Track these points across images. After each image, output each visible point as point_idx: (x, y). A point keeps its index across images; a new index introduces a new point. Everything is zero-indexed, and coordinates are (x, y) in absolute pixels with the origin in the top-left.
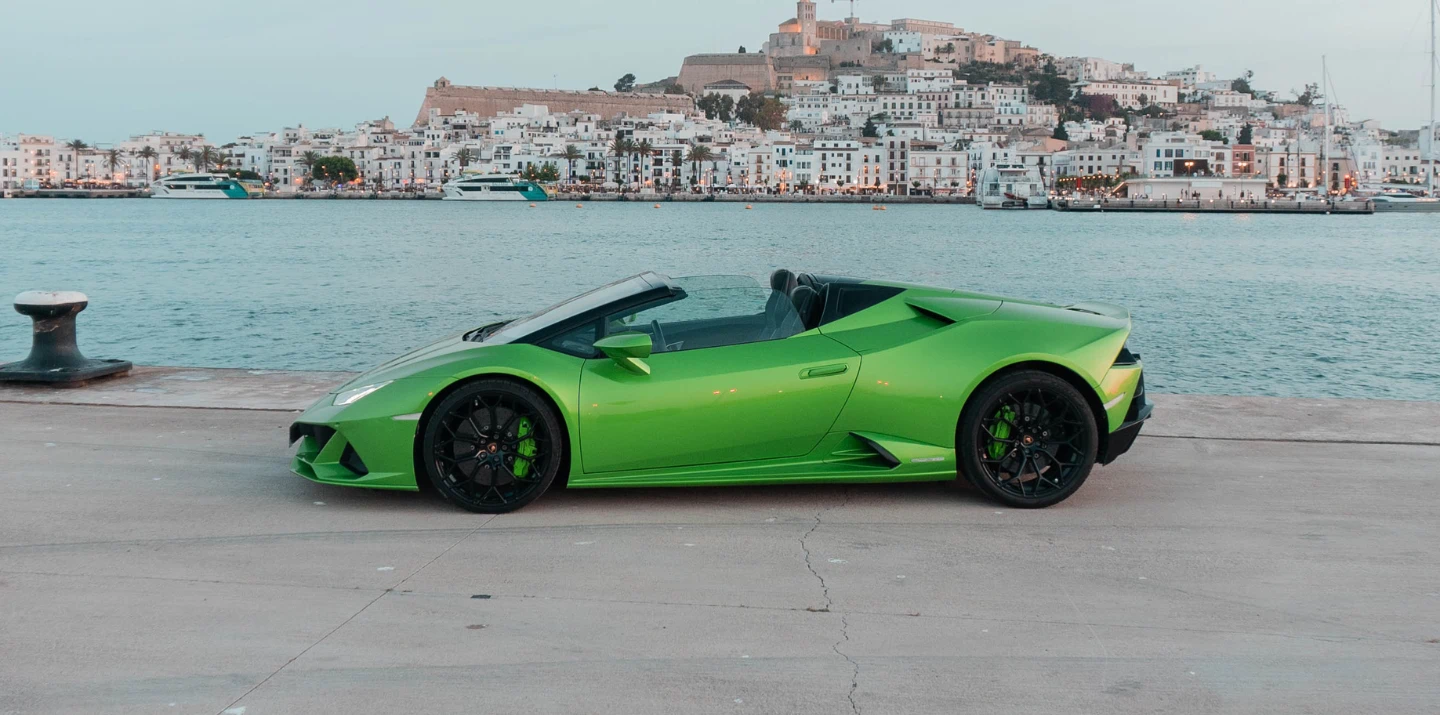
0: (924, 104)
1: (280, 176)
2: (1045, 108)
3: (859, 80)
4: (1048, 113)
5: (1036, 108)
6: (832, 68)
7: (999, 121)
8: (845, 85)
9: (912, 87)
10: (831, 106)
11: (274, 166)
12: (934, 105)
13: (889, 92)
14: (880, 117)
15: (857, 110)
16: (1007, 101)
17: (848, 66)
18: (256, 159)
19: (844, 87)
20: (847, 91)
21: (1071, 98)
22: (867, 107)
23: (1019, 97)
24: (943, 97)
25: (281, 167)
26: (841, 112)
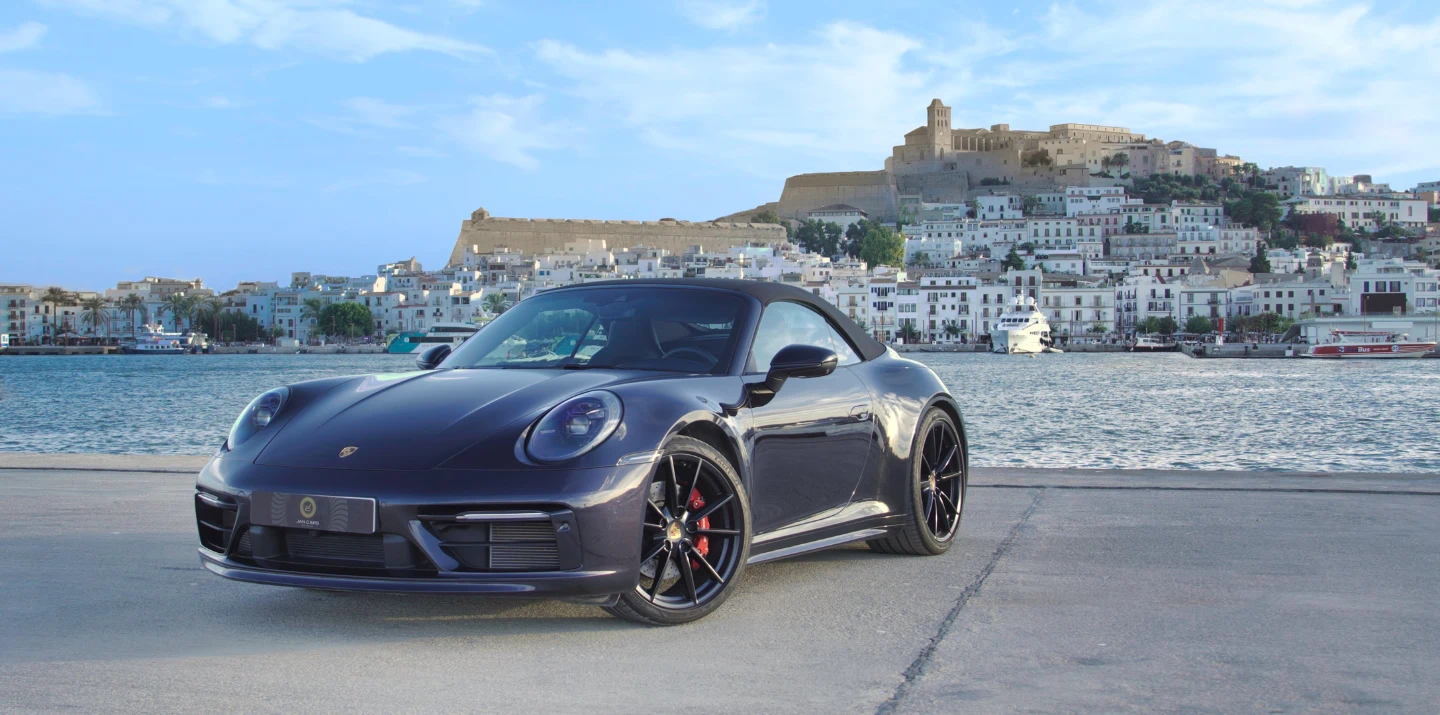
0: (1086, 230)
1: (285, 327)
2: (1243, 232)
3: (1004, 201)
4: (1247, 237)
5: (1232, 233)
6: (971, 186)
7: (1183, 250)
8: (987, 208)
9: (1072, 208)
10: (968, 234)
11: (278, 316)
12: (1098, 230)
13: (1042, 216)
14: (1029, 248)
15: (1000, 238)
16: (1194, 224)
17: (990, 184)
18: (258, 308)
19: (985, 211)
20: (989, 216)
21: (1281, 219)
22: (1012, 235)
23: (1212, 219)
24: (1111, 220)
25: (286, 317)
26: (981, 242)
